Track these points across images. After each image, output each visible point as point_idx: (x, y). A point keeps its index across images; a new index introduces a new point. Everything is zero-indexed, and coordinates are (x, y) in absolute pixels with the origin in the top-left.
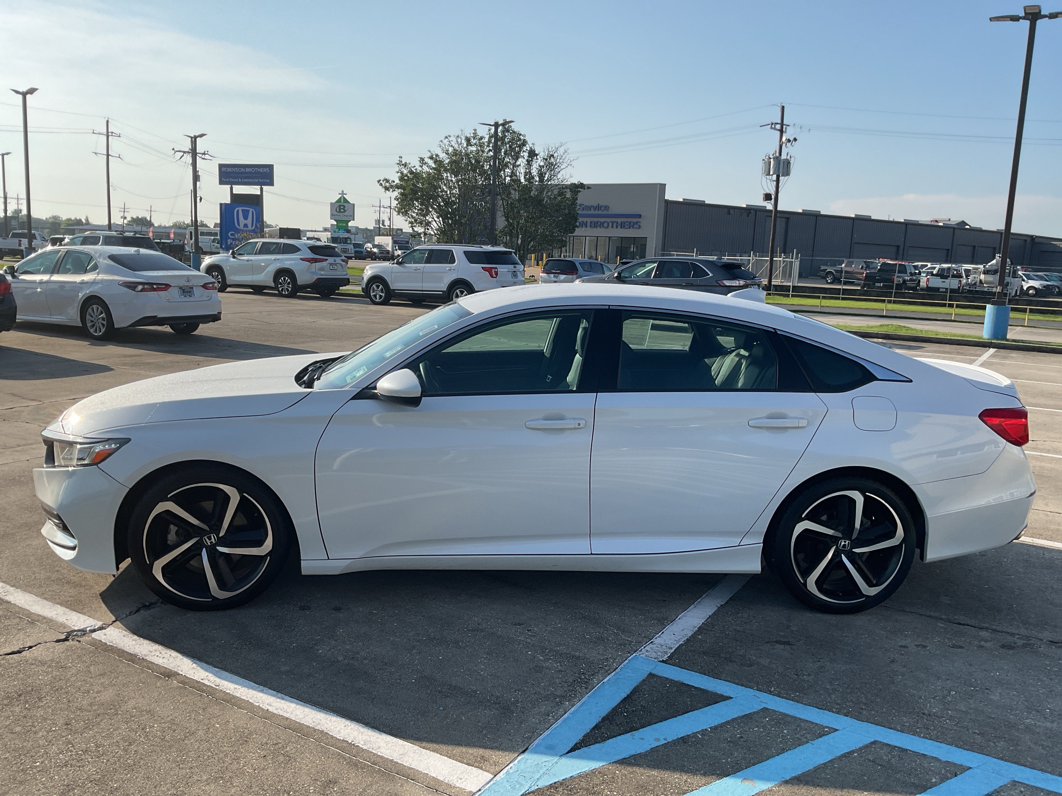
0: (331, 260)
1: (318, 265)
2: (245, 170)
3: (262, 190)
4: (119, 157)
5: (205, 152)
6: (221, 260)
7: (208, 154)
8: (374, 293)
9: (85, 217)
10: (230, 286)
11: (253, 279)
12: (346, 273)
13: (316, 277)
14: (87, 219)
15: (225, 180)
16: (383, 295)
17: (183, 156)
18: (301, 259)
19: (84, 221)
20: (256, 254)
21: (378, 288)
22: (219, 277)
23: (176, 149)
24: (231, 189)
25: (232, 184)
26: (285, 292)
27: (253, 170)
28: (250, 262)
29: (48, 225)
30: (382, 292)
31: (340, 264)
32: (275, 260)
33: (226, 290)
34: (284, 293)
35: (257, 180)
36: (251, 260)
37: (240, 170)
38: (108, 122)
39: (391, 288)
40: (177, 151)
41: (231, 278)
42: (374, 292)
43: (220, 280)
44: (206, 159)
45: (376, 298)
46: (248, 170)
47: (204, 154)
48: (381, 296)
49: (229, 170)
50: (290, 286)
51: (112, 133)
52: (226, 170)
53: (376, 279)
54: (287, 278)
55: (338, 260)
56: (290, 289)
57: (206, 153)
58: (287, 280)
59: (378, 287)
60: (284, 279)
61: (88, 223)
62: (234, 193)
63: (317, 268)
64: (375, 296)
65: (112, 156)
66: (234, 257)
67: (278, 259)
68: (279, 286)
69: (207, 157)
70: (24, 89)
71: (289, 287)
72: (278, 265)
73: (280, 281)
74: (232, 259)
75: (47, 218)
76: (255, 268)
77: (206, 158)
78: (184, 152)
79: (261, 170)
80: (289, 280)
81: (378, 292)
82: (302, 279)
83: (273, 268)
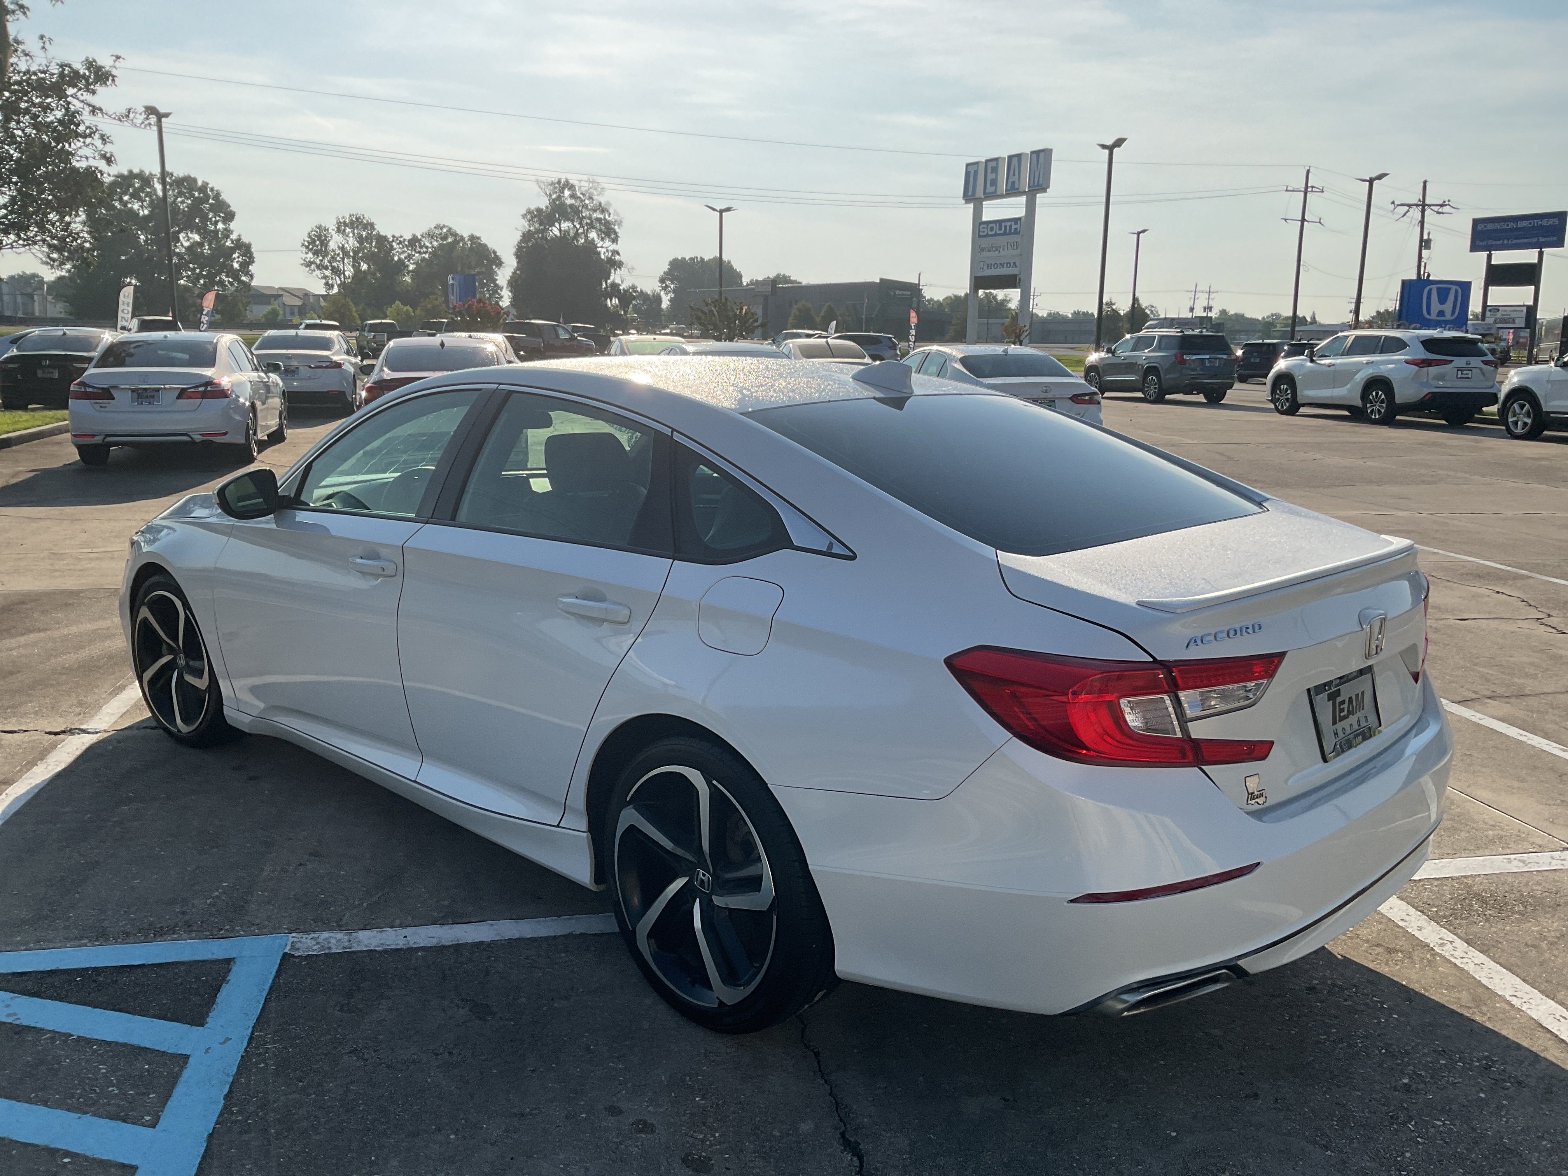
0: (1459, 361)
1: (1433, 370)
2: (1517, 225)
3: (1541, 255)
4: (1320, 222)
5: (1444, 202)
6: (1295, 366)
7: (1449, 205)
8: (1515, 419)
9: (1311, 314)
10: (1303, 405)
11: (1334, 394)
12: (1491, 384)
13: (1426, 391)
14: (1313, 318)
15: (1481, 244)
16: (1529, 421)
17: (1408, 211)
18: (1407, 362)
19: (1309, 319)
20: (1342, 355)
21: (1522, 409)
22: (1289, 392)
23: (1396, 203)
24: (1489, 257)
25: (1490, 249)
26: (1375, 416)
27: (1530, 224)
28: (1332, 368)
29: (1260, 327)
30: (1529, 416)
31: (1481, 369)
32: (1367, 363)
33: (1297, 411)
34: (1373, 417)
35: (1535, 240)
36: (1333, 365)
37: (1508, 225)
38: (1308, 172)
39: (1544, 410)
40: (1398, 205)
41: (1306, 393)
42: (1514, 416)
43: (1289, 396)
44: (1443, 213)
45: (1516, 428)
46: (1521, 224)
47: (1442, 206)
48: (1525, 424)
49: (1490, 226)
50: (1384, 405)
51: (1312, 187)
52: (1485, 227)
53: (1521, 393)
54: (1380, 393)
55: (1476, 362)
56: (1383, 411)
57: (1447, 203)
58: (1381, 395)
59: (1522, 407)
60: (1377, 394)
61: (1314, 321)
62: (1493, 263)
63: (1431, 376)
64: (1516, 423)
65: (1308, 222)
66: (1312, 361)
67: (1373, 362)
68: (1368, 405)
69: (1446, 209)
70: (1109, 142)
71: (1383, 407)
72: (1369, 372)
73: (1371, 397)
74: (1309, 364)
75: (1263, 318)
76: (1338, 377)
77: (1444, 211)
78: (1410, 206)
79: (1544, 222)
80: (1383, 397)
81: (1522, 418)
82: (1404, 394)
83: (1361, 377)
